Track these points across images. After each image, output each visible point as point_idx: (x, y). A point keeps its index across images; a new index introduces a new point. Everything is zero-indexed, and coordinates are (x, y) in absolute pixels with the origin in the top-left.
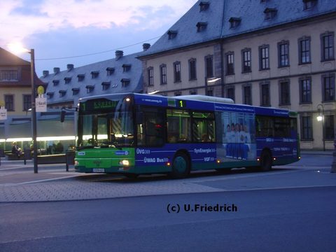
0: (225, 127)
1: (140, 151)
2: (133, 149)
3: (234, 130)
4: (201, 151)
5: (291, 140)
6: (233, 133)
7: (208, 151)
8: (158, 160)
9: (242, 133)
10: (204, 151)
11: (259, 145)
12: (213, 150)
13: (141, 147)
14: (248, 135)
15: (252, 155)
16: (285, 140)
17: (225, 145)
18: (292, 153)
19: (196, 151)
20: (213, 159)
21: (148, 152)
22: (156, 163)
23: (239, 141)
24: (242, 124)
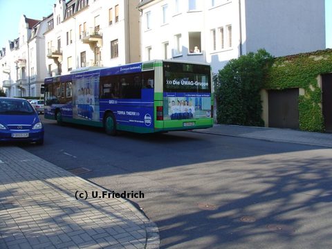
3: (83, 94)
6: (82, 96)
9: (88, 95)
14: (93, 97)
15: (96, 117)
17: (77, 106)
18: (143, 120)
19: (63, 109)
23: (86, 103)
24: (88, 88)
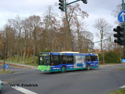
0: (76, 60)
1: (52, 66)
2: (50, 66)
3: (79, 60)
4: (69, 66)
5: (96, 62)
6: (79, 61)
7: (71, 66)
8: (57, 68)
9: (81, 61)
10: (70, 66)
11: (86, 63)
12: (73, 65)
13: (52, 65)
14: (83, 61)
15: (84, 66)
16: (94, 62)
17: (76, 64)
18: (96, 65)
19: (68, 66)
20: (73, 68)
21: (54, 66)
22: (56, 69)
23: (80, 63)
24: (81, 58)
